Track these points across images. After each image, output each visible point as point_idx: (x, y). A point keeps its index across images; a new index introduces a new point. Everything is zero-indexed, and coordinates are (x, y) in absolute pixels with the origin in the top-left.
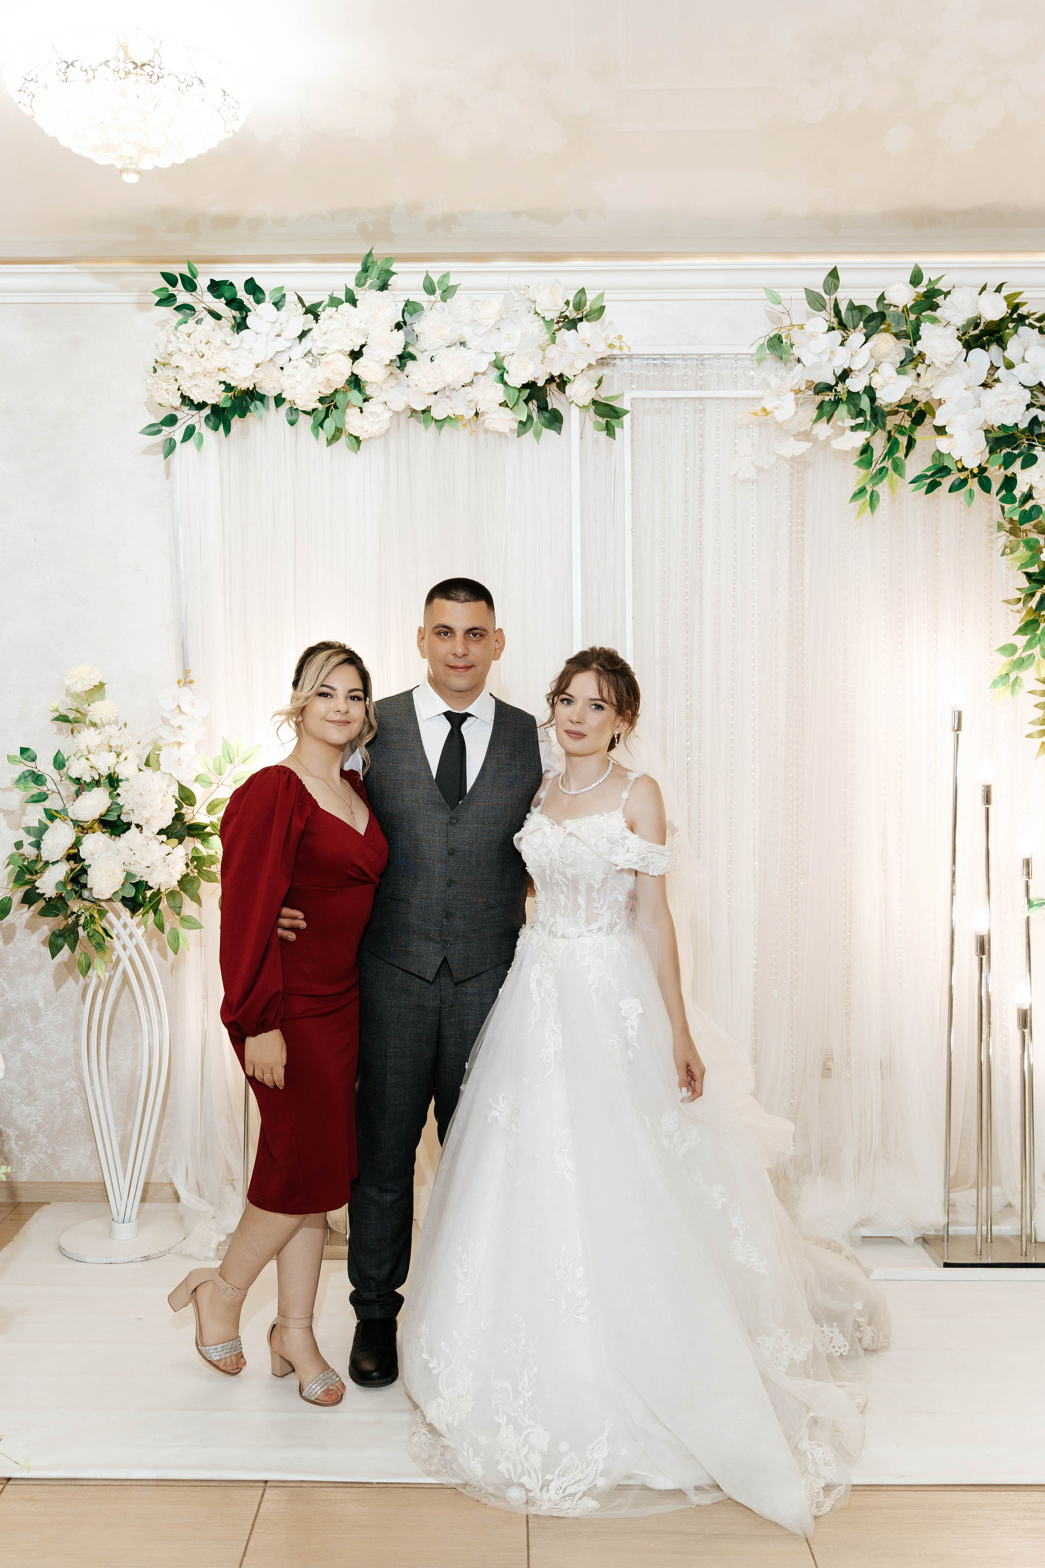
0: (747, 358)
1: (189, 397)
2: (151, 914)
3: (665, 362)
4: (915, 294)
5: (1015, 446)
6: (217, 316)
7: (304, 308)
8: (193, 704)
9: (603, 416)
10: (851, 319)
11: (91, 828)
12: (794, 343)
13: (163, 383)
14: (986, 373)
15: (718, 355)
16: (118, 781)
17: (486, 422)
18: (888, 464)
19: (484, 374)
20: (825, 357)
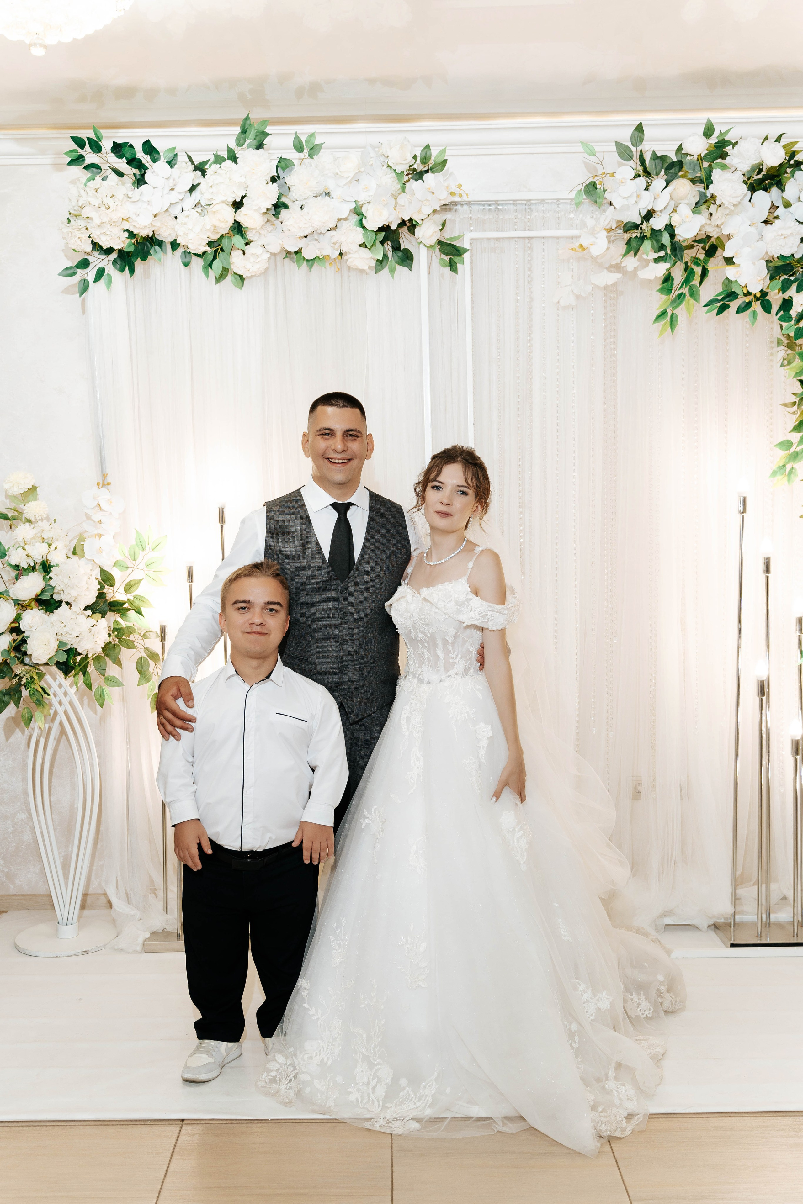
0: (567, 203)
1: (98, 244)
2: (81, 675)
3: (499, 207)
4: (708, 145)
5: (791, 273)
6: (120, 174)
7: (193, 166)
8: (111, 502)
9: (446, 254)
10: (654, 167)
11: (29, 605)
12: (607, 188)
13: (77, 231)
14: (767, 211)
15: (543, 200)
16: (50, 566)
17: (348, 261)
18: (685, 290)
19: (346, 219)
20: (633, 200)
